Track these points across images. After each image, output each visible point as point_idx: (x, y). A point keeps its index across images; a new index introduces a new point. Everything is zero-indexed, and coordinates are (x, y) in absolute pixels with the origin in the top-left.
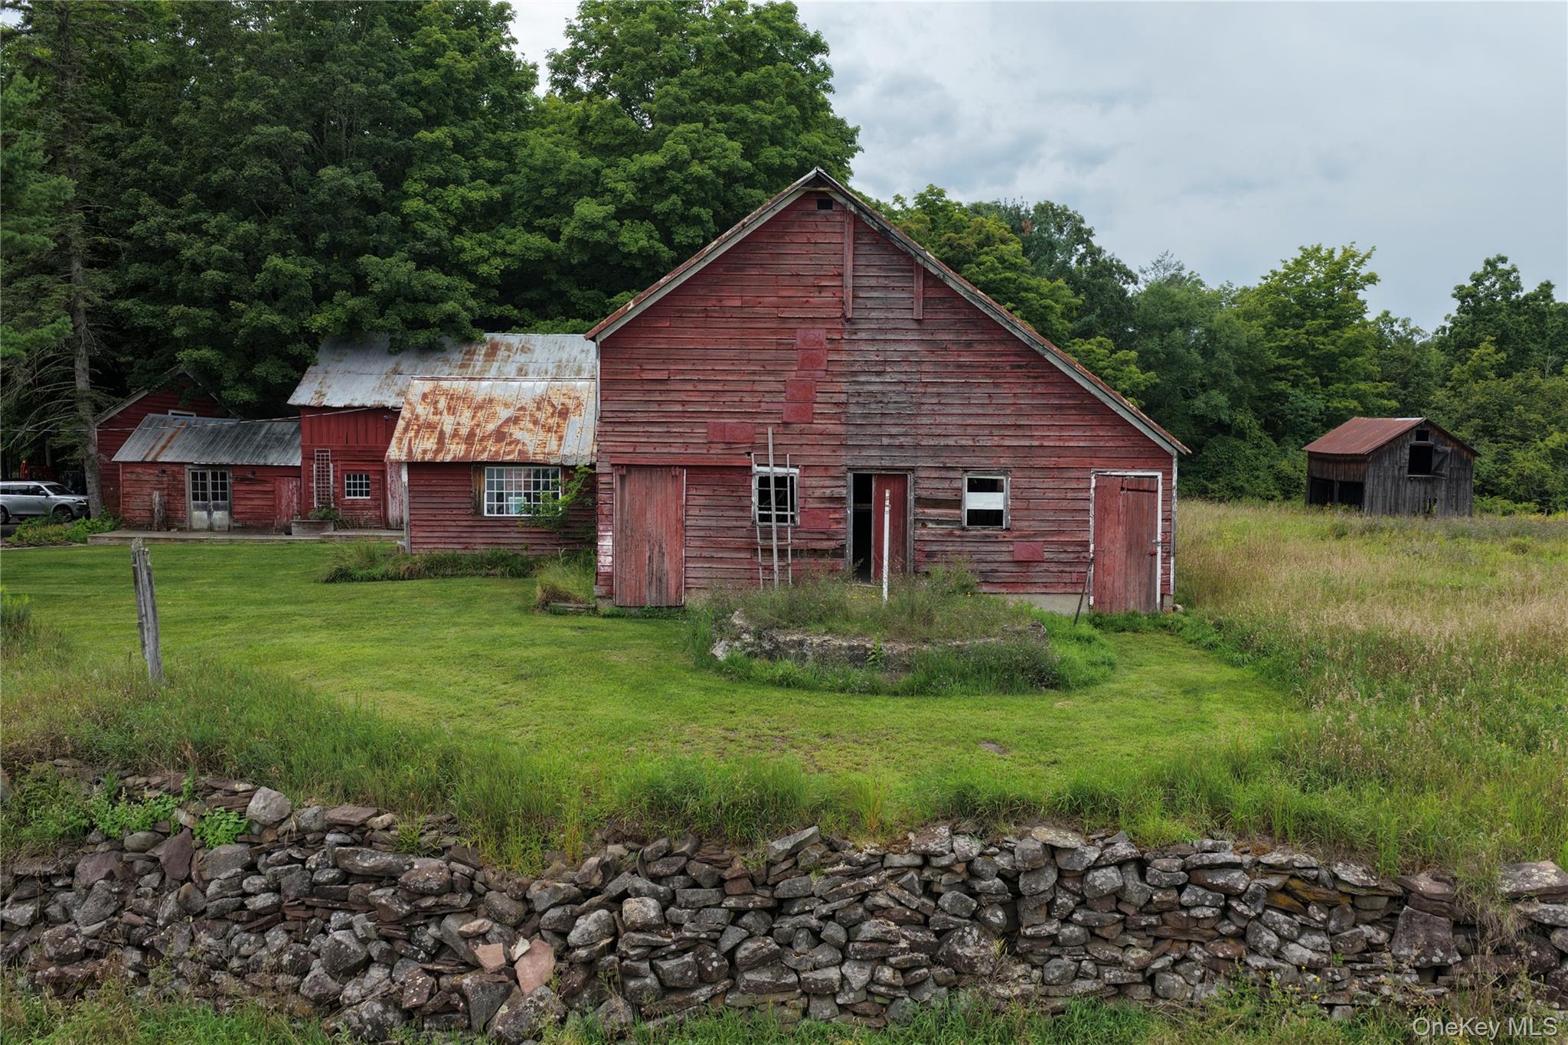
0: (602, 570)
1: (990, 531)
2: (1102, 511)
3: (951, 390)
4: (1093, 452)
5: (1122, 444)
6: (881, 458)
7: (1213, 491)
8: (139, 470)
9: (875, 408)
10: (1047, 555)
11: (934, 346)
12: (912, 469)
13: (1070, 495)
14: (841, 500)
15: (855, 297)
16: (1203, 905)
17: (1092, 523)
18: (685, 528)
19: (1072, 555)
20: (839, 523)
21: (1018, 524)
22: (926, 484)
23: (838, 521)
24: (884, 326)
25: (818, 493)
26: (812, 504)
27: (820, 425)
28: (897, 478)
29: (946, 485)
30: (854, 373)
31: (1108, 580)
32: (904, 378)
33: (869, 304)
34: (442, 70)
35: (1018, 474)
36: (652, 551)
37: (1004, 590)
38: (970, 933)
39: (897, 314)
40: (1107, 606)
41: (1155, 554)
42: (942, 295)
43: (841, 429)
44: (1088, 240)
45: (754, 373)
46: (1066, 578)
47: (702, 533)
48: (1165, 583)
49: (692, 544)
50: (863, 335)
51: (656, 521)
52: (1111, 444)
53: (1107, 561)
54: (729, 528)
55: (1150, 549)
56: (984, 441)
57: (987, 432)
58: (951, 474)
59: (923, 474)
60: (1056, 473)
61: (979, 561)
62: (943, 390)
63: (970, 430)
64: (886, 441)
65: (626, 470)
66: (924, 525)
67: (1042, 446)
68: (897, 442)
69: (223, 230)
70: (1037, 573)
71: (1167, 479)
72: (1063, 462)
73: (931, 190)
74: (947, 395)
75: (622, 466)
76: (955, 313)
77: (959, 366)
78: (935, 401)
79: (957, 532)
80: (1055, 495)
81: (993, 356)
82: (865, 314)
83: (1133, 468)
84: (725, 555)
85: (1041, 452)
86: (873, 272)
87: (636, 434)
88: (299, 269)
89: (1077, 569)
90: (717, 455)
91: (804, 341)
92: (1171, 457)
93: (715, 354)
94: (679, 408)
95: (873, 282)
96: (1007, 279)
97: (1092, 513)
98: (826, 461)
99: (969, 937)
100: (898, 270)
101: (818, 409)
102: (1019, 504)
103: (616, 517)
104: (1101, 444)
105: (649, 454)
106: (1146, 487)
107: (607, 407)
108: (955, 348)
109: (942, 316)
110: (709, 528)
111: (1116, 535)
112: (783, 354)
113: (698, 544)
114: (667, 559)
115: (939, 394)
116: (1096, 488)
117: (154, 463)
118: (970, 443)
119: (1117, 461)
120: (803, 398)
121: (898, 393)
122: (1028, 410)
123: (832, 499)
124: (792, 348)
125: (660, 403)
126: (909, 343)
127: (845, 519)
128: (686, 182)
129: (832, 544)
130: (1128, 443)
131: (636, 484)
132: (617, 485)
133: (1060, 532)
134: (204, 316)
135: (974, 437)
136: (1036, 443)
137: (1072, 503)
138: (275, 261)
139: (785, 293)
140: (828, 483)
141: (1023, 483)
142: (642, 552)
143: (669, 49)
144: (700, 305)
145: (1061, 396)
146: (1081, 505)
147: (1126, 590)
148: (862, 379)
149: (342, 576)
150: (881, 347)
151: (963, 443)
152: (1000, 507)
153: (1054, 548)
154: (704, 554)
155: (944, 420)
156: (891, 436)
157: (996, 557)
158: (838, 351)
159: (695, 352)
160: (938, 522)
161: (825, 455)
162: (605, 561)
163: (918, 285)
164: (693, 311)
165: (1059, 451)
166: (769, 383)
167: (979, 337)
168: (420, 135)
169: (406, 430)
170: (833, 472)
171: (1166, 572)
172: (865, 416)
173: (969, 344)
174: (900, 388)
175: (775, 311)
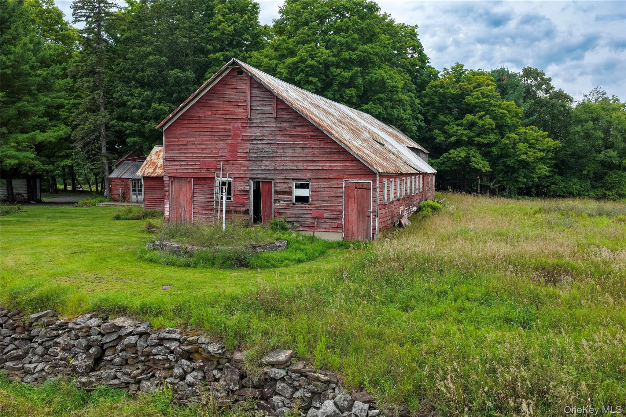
0: (166, 217)
1: (303, 205)
2: (348, 197)
3: (288, 146)
4: (344, 172)
5: (355, 168)
6: (262, 174)
7: (609, 195)
8: (116, 181)
9: (260, 154)
10: (325, 216)
11: (282, 129)
12: (273, 179)
13: (334, 190)
14: (248, 191)
15: (251, 109)
16: (159, 354)
17: (343, 202)
18: (193, 201)
19: (335, 216)
20: (247, 200)
21: (314, 202)
22: (278, 185)
23: (246, 200)
24: (263, 121)
25: (239, 188)
26: (237, 193)
27: (240, 161)
28: (268, 182)
29: (286, 186)
30: (252, 140)
31: (350, 226)
32: (270, 142)
33: (257, 112)
34: (221, 31)
35: (314, 181)
36: (182, 210)
37: (308, 230)
38: (81, 356)
39: (267, 116)
40: (350, 238)
41: (369, 216)
42: (284, 107)
43: (247, 163)
44: (548, 83)
45: (216, 141)
46: (333, 225)
47: (199, 204)
48: (374, 229)
49: (196, 207)
50: (255, 125)
51: (183, 200)
52: (351, 169)
53: (350, 219)
54: (208, 202)
55: (367, 214)
56: (301, 168)
57: (302, 164)
58: (288, 181)
59: (277, 181)
60: (329, 181)
61: (299, 217)
62: (284, 146)
63: (295, 163)
64: (263, 167)
65: (174, 178)
66: (279, 202)
67: (323, 169)
68: (268, 168)
69: (140, 94)
70: (322, 223)
71: (375, 184)
72: (331, 176)
73: (458, 65)
74: (286, 148)
75: (172, 177)
76: (289, 115)
77: (291, 136)
78: (282, 151)
79: (291, 205)
80: (329, 190)
81: (304, 132)
82: (255, 116)
83: (360, 179)
84: (207, 212)
85: (323, 172)
86: (258, 99)
87: (176, 165)
88: (163, 107)
89: (338, 222)
90: (204, 173)
91: (233, 128)
92: (376, 174)
93: (203, 134)
94: (191, 155)
95: (258, 103)
96: (484, 102)
97: (344, 198)
98: (242, 176)
99: (80, 357)
100: (267, 98)
101: (239, 155)
102: (314, 194)
103: (170, 197)
104: (347, 168)
105: (181, 173)
106: (365, 187)
107: (167, 155)
108: (289, 129)
109: (284, 116)
110: (201, 202)
111: (354, 207)
112: (226, 133)
113: (197, 207)
114: (187, 213)
115: (283, 148)
116: (345, 187)
117: (120, 178)
118: (295, 168)
119: (353, 176)
120: (234, 149)
121: (268, 148)
122: (317, 154)
123: (244, 191)
124: (229, 130)
125: (184, 153)
126: (271, 128)
127: (249, 199)
128: (306, 67)
129: (245, 209)
130: (358, 168)
131: (176, 184)
132: (170, 185)
133: (331, 206)
134: (136, 126)
135: (296, 166)
136: (321, 168)
137: (335, 194)
138: (155, 105)
139: (226, 109)
140: (243, 184)
141: (316, 185)
142: (179, 211)
143: (305, 16)
144: (197, 115)
145: (331, 148)
146: (339, 194)
147: (358, 231)
148: (255, 142)
149: (118, 218)
150: (261, 129)
151: (293, 168)
152: (308, 195)
153: (328, 212)
154: (200, 212)
155: (285, 159)
156: (265, 165)
157: (306, 216)
158: (246, 131)
159: (196, 133)
160: (284, 201)
161: (240, 173)
162: (167, 213)
163: (274, 104)
164: (195, 117)
165: (330, 172)
166: (222, 145)
167: (298, 124)
168: (210, 56)
169: (146, 165)
170: (245, 180)
171: (374, 225)
172: (256, 157)
173: (294, 127)
174: (268, 146)
175: (223, 116)
